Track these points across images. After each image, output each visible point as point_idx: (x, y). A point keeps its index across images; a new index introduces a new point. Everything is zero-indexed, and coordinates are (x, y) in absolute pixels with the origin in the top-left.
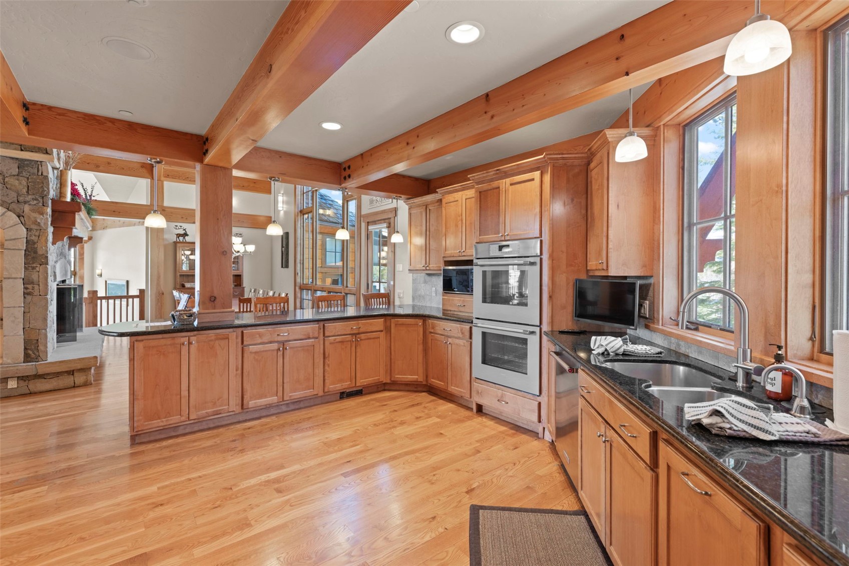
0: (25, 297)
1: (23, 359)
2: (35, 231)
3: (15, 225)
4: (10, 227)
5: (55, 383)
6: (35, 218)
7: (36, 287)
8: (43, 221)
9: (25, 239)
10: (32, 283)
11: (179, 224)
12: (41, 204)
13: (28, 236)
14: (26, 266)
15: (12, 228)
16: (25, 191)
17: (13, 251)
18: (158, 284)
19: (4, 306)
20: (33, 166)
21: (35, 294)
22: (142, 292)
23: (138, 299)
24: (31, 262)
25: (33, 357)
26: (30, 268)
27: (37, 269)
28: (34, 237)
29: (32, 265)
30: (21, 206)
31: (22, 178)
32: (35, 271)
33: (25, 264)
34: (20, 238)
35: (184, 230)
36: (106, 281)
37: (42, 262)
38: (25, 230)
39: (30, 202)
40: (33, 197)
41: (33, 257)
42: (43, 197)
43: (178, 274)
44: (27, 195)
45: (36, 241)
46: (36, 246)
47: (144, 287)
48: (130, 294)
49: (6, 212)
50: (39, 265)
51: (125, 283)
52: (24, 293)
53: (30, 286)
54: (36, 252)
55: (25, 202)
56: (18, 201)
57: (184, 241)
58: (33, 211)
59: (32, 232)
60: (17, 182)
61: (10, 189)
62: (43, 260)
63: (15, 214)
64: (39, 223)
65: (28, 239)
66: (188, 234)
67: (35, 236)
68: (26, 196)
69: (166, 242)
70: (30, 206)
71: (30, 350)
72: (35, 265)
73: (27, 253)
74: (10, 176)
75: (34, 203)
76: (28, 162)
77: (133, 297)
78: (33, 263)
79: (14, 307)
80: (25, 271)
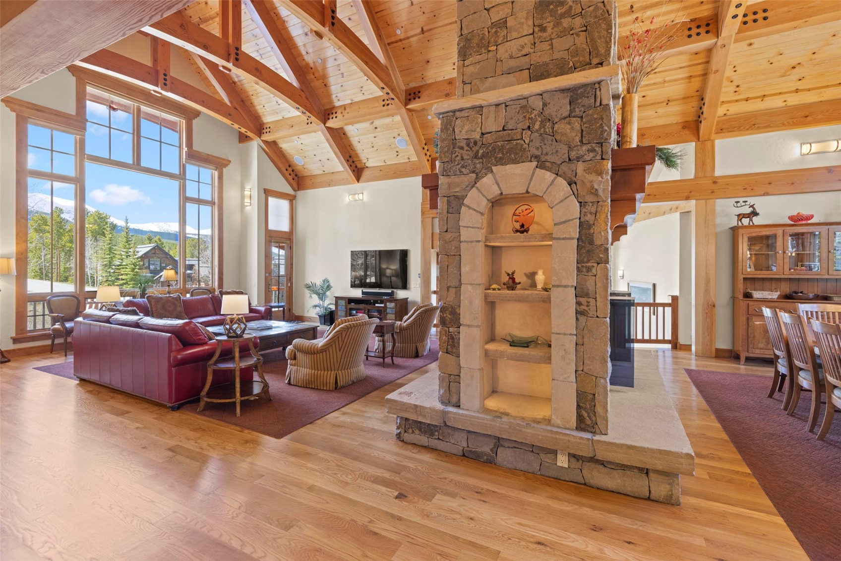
0: (577, 319)
1: (575, 424)
2: (591, 204)
3: (566, 198)
4: (560, 202)
5: (619, 481)
6: (592, 182)
7: (592, 301)
8: (601, 186)
9: (578, 220)
10: (587, 295)
11: (741, 200)
12: (599, 157)
13: (582, 215)
14: (579, 266)
15: (562, 203)
16: (578, 140)
17: (563, 241)
18: (707, 291)
19: (553, 331)
20: (588, 93)
21: (591, 314)
22: (675, 299)
23: (670, 308)
24: (585, 260)
25: (588, 423)
26: (584, 270)
27: (594, 271)
28: (589, 215)
29: (587, 264)
30: (573, 166)
31: (574, 119)
32: (590, 274)
33: (577, 263)
34: (572, 220)
35: (752, 206)
36: (628, 284)
37: (601, 258)
38: (578, 204)
39: (585, 157)
40: (589, 146)
41: (588, 251)
42: (602, 143)
43: (741, 277)
44: (581, 146)
45: (592, 222)
46: (592, 231)
47: (676, 293)
48: (658, 301)
49: (555, 179)
50: (595, 265)
51: (651, 287)
52: (577, 312)
53: (583, 300)
54: (591, 242)
55: (578, 159)
56: (570, 160)
57: (751, 224)
58: (588, 171)
59: (587, 207)
60: (569, 127)
61: (560, 142)
62: (601, 256)
63: (566, 180)
64: (596, 190)
65: (582, 219)
66: (758, 211)
67: (591, 213)
68: (579, 147)
69: (718, 230)
70: (584, 164)
71: (585, 409)
72: (590, 264)
73: (580, 243)
74: (561, 119)
75: (589, 158)
76: (582, 90)
77: (664, 305)
78: (588, 261)
79: (565, 334)
80: (577, 275)
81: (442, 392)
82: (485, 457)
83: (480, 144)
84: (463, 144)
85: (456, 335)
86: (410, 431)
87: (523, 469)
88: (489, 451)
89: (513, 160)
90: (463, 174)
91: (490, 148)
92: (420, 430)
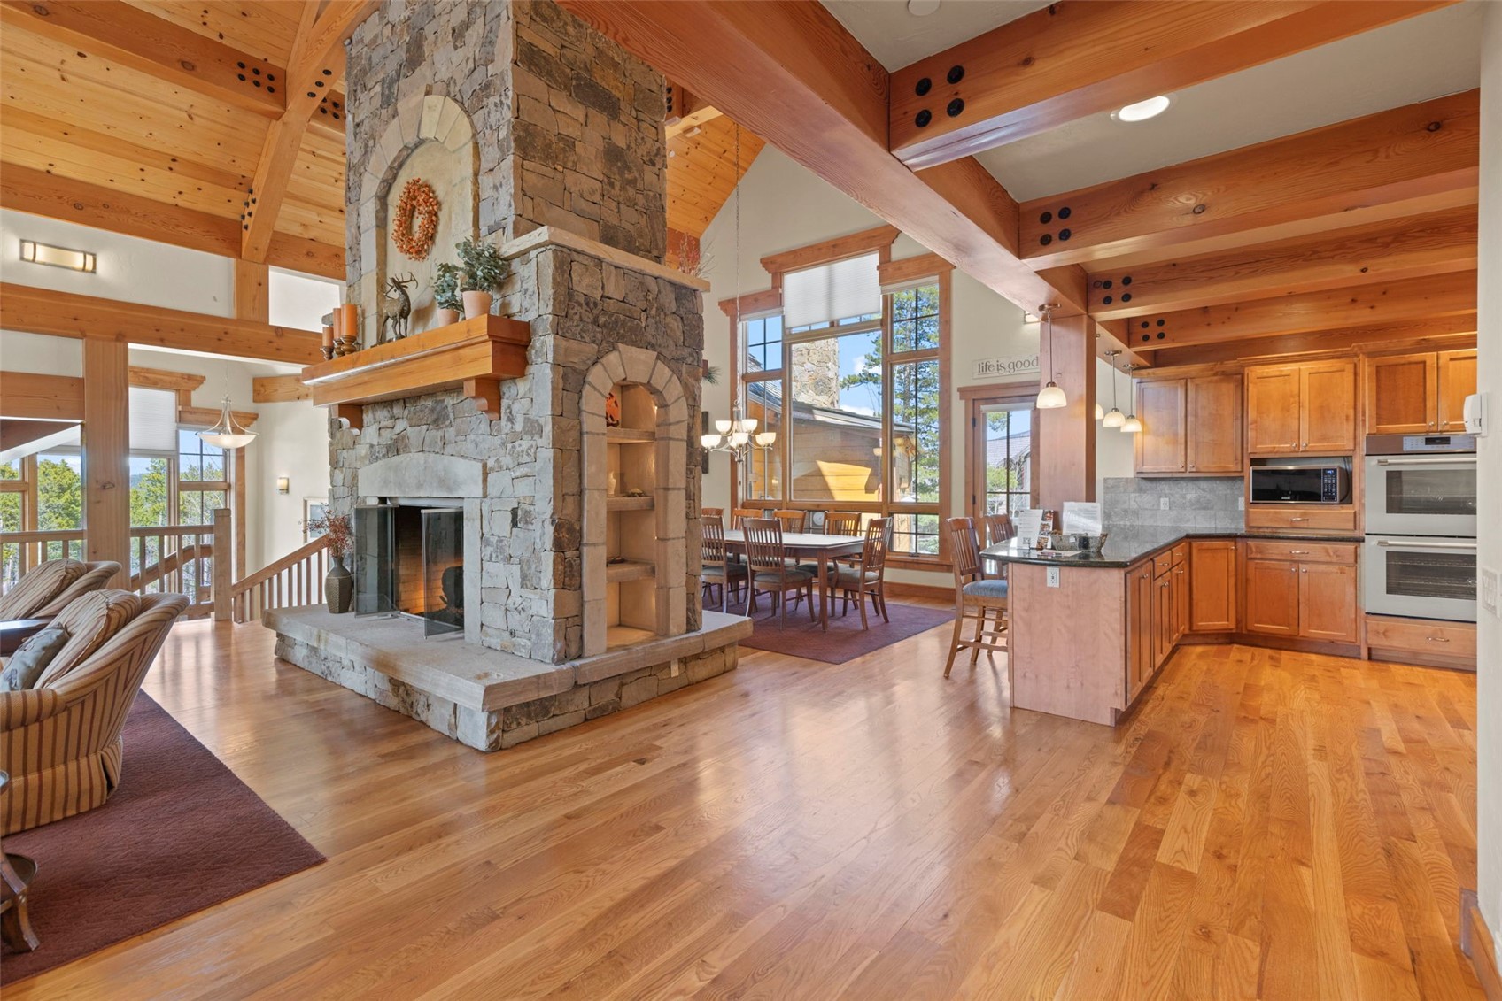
1: (686, 627)
3: (679, 398)
4: (675, 401)
6: (693, 386)
15: (676, 403)
16: (681, 341)
20: (689, 297)
25: (692, 623)
30: (679, 366)
31: (678, 317)
34: (683, 421)
36: (306, 502)
38: (686, 406)
44: (683, 347)
46: (692, 434)
49: (672, 376)
60: (676, 324)
63: (678, 379)
70: (687, 366)
71: (690, 610)
74: (671, 313)
76: (685, 291)
79: (679, 539)
81: (559, 646)
82: (611, 707)
83: (600, 307)
84: (582, 300)
85: (575, 561)
86: (514, 725)
87: (645, 699)
88: (615, 698)
89: (633, 342)
90: (585, 342)
91: (613, 318)
92: (529, 716)
